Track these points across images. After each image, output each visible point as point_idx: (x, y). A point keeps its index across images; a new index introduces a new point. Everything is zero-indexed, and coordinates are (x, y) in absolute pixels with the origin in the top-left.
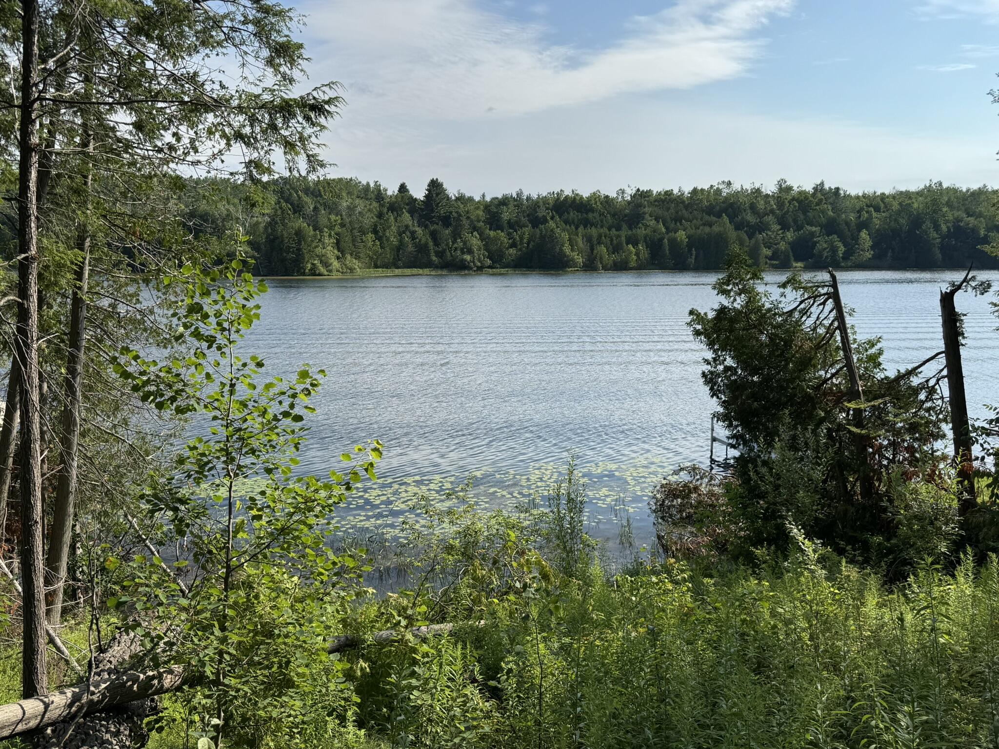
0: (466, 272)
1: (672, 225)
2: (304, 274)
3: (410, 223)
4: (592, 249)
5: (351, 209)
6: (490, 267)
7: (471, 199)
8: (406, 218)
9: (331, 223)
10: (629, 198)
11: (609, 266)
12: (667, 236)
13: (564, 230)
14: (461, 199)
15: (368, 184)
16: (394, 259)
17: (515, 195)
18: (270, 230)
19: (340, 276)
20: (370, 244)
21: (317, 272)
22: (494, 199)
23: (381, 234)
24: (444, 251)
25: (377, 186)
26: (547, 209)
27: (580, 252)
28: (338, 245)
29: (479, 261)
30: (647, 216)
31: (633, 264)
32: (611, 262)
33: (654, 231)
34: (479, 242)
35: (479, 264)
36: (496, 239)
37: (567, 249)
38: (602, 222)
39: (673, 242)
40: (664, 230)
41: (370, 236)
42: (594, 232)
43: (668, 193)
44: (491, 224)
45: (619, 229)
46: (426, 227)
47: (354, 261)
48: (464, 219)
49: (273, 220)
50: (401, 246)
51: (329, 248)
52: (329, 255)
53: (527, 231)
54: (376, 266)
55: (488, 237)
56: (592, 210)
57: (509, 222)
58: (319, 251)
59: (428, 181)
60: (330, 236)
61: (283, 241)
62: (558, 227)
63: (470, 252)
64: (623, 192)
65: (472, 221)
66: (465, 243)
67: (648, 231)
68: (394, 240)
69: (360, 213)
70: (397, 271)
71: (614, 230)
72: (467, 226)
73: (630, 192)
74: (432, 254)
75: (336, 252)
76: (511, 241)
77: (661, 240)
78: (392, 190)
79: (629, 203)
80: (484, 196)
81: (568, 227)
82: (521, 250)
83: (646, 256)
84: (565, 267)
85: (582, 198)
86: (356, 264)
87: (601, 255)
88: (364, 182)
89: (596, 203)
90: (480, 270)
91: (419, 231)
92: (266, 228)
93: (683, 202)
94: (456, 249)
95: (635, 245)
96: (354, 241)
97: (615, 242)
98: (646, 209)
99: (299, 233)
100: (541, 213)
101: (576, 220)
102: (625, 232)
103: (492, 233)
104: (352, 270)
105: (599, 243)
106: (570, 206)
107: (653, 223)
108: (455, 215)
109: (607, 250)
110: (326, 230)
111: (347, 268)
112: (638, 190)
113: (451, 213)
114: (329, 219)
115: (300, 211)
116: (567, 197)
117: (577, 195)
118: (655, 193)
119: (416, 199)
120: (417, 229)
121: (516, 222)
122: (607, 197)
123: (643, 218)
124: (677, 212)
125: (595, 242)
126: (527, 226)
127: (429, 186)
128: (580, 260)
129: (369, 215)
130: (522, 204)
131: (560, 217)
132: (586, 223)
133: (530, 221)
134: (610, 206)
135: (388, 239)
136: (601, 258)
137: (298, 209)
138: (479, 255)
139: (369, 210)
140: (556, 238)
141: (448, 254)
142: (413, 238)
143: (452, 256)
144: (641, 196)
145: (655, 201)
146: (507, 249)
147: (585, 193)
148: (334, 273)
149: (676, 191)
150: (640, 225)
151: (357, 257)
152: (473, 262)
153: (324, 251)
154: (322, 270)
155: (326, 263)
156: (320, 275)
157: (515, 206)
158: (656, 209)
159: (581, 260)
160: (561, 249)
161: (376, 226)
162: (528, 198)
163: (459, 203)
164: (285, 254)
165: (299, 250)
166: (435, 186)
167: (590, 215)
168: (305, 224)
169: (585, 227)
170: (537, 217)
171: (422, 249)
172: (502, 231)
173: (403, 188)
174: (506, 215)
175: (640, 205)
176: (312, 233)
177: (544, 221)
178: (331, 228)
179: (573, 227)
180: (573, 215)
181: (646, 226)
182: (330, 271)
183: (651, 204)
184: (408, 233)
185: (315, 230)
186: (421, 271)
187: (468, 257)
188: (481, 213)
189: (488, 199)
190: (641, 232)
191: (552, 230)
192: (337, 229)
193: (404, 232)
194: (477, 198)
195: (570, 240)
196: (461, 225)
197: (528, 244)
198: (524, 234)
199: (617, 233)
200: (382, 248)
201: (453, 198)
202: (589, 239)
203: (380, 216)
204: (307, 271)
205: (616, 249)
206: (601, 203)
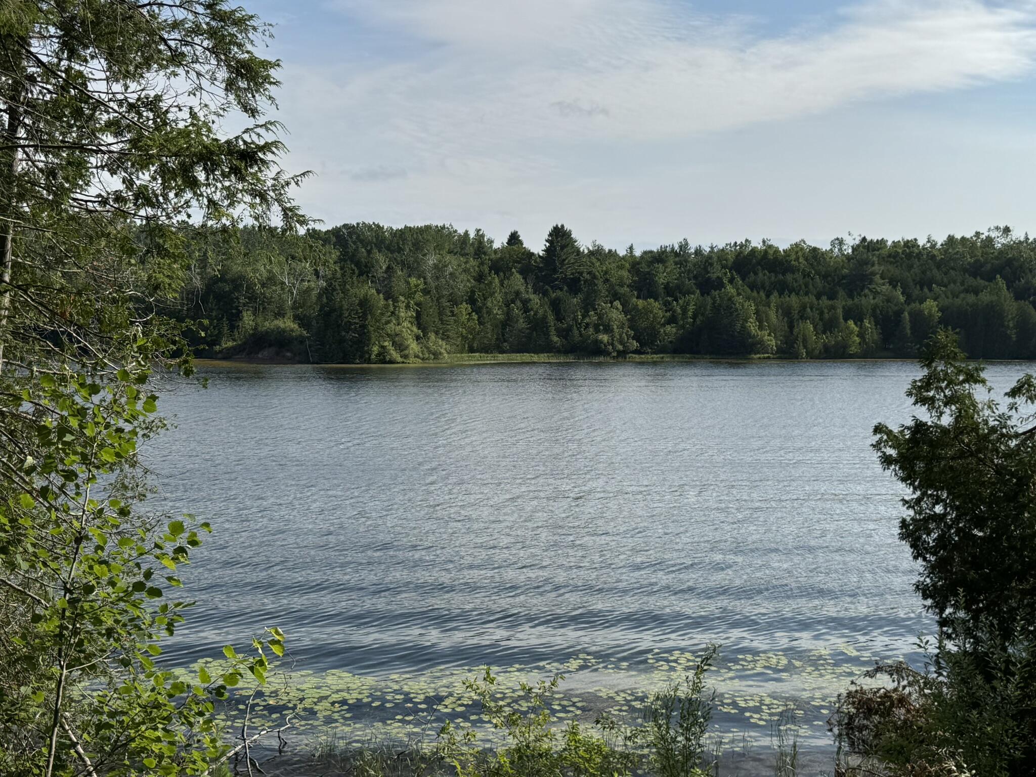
0: (602, 359)
1: (916, 292)
2: (369, 361)
3: (523, 289)
4: (791, 327)
5: (439, 268)
6: (637, 352)
7: (612, 254)
8: (517, 281)
9: (410, 289)
10: (850, 251)
11: (817, 352)
12: (907, 308)
13: (748, 298)
14: (597, 253)
15: (466, 233)
16: (497, 339)
17: (677, 248)
18: (325, 300)
19: (419, 363)
20: (464, 318)
21: (387, 359)
22: (645, 253)
23: (479, 304)
24: (569, 329)
25: (480, 236)
26: (724, 267)
27: (773, 330)
28: (418, 320)
29: (621, 342)
30: (877, 278)
31: (853, 349)
32: (820, 346)
33: (888, 301)
34: (621, 317)
35: (620, 347)
36: (647, 311)
37: (752, 326)
38: (806, 286)
39: (917, 317)
40: (902, 299)
41: (465, 307)
42: (794, 301)
43: (910, 245)
44: (639, 290)
45: (832, 296)
46: (545, 293)
47: (440, 342)
48: (600, 282)
49: (330, 285)
50: (508, 321)
51: (405, 324)
52: (405, 334)
53: (694, 298)
54: (472, 350)
55: (636, 307)
56: (792, 270)
57: (667, 287)
58: (391, 327)
59: (549, 229)
60: (408, 307)
61: (341, 315)
62: (739, 294)
63: (608, 329)
64: (841, 242)
65: (612, 286)
66: (600, 317)
67: (878, 300)
68: (499, 313)
69: (451, 274)
70: (502, 358)
71: (824, 298)
72: (604, 293)
73: (851, 242)
74: (553, 332)
75: (415, 329)
76: (668, 314)
77: (899, 313)
78: (499, 241)
79: (849, 258)
80: (631, 248)
81: (755, 294)
82: (683, 327)
83: (876, 337)
84: (750, 353)
85: (777, 251)
86: (443, 346)
87: (804, 335)
88: (461, 231)
89: (797, 259)
90: (622, 356)
91: (535, 299)
92: (320, 296)
93: (933, 257)
94: (587, 325)
95: (859, 320)
96: (441, 314)
97: (826, 316)
98: (876, 267)
99: (364, 303)
100: (716, 272)
101: (767, 284)
102: (841, 303)
103: (641, 303)
104: (436, 355)
105: (803, 317)
106: (759, 263)
107: (886, 288)
108: (588, 277)
109: (815, 328)
110: (402, 298)
111: (430, 352)
112: (864, 239)
113: (581, 273)
114: (408, 283)
115: (369, 272)
116: (754, 250)
117: (770, 247)
118: (889, 243)
119: (533, 254)
120: (532, 296)
121: (678, 287)
122: (815, 249)
123: (871, 282)
124: (924, 272)
125: (796, 316)
126: (693, 293)
127: (550, 235)
128: (772, 342)
129: (464, 277)
130: (686, 261)
131: (743, 280)
132: (783, 288)
133: (700, 286)
134: (819, 263)
135: (489, 312)
136: (805, 341)
137: (364, 270)
138: (621, 336)
139: (465, 271)
140: (736, 310)
141: (576, 332)
142: (526, 310)
143: (581, 335)
144: (867, 247)
145: (890, 256)
146: (664, 325)
147: (783, 245)
148: (412, 359)
149: (922, 242)
150: (866, 291)
151: (446, 337)
152: (612, 344)
153: (398, 328)
154: (395, 355)
155: (401, 345)
156: (391, 362)
157: (676, 263)
158: (891, 268)
159: (774, 343)
160: (743, 327)
161: (473, 292)
162: (698, 252)
163: (594, 260)
164: (343, 333)
165: (363, 326)
166: (560, 236)
167: (789, 277)
168: (374, 291)
169: (781, 294)
170: (709, 278)
171: (538, 325)
172: (656, 299)
173: (514, 238)
174: (662, 277)
175: (866, 262)
176: (382, 302)
177: (720, 285)
178: (410, 295)
179: (762, 294)
180: (763, 276)
181: (876, 293)
182: (406, 357)
183: (882, 260)
184: (518, 303)
185: (386, 299)
186: (535, 358)
187: (605, 338)
188: (625, 274)
189: (638, 253)
190: (867, 301)
191: (730, 299)
192: (419, 297)
193: (513, 302)
194: (622, 252)
195: (757, 312)
196: (595, 291)
197: (694, 317)
198: (688, 304)
199: (830, 303)
200: (480, 323)
201: (586, 251)
202: (787, 312)
203: (480, 278)
204: (373, 357)
205: (828, 326)
206: (806, 260)
